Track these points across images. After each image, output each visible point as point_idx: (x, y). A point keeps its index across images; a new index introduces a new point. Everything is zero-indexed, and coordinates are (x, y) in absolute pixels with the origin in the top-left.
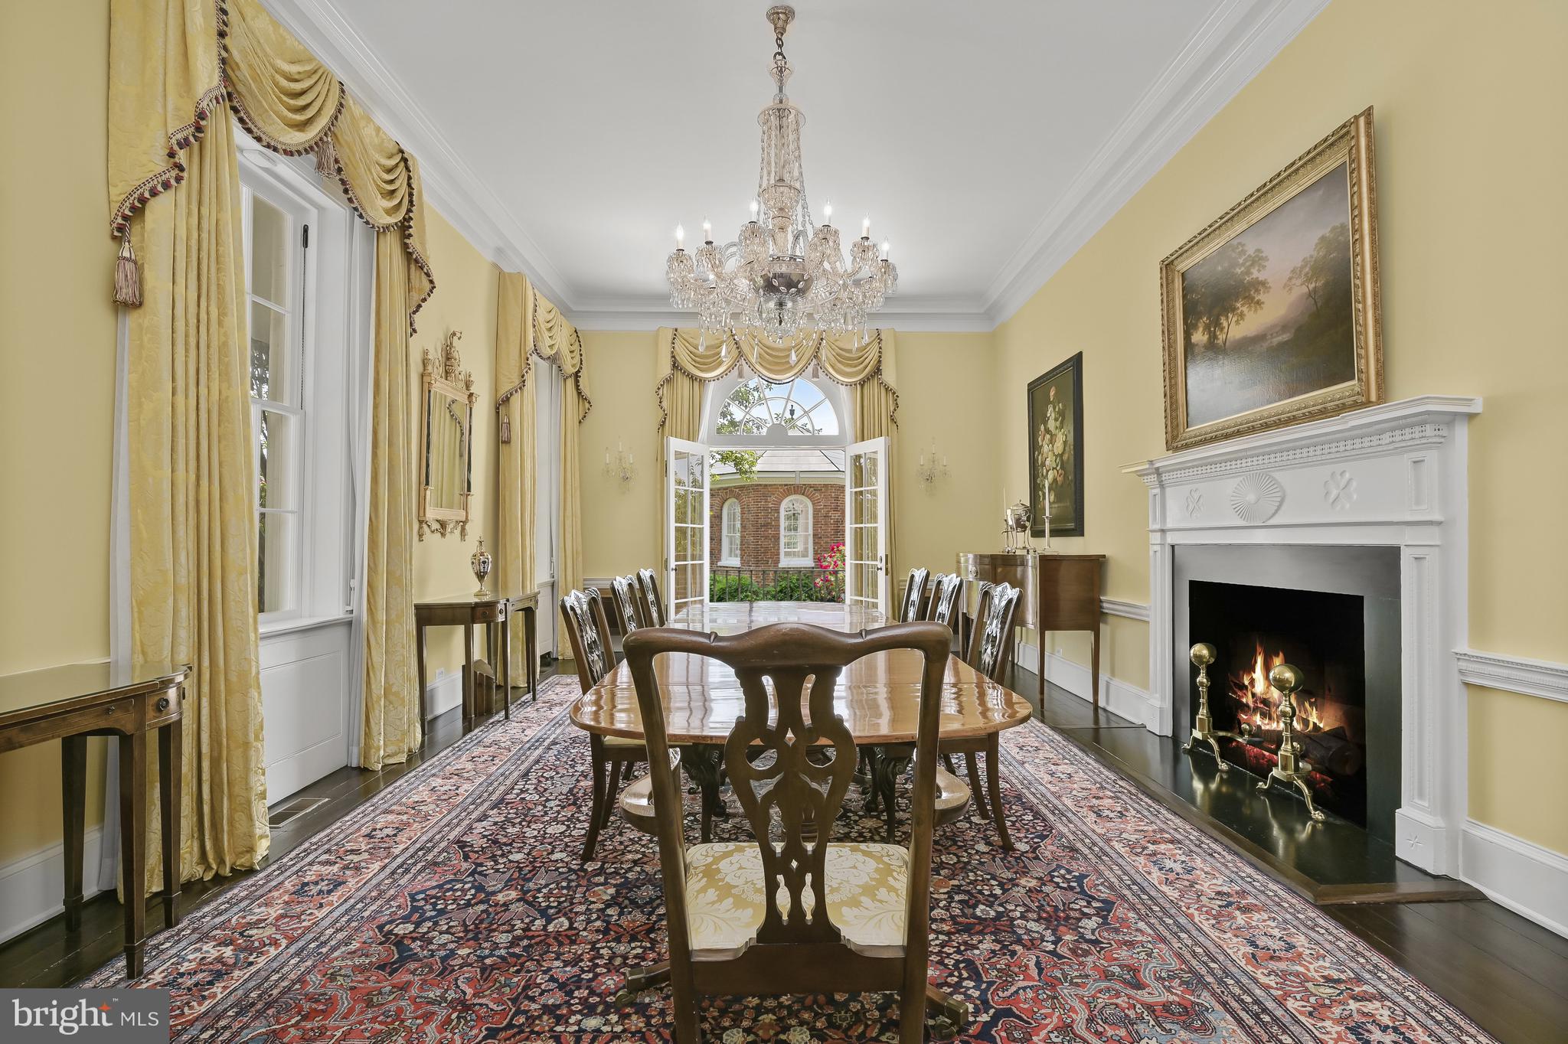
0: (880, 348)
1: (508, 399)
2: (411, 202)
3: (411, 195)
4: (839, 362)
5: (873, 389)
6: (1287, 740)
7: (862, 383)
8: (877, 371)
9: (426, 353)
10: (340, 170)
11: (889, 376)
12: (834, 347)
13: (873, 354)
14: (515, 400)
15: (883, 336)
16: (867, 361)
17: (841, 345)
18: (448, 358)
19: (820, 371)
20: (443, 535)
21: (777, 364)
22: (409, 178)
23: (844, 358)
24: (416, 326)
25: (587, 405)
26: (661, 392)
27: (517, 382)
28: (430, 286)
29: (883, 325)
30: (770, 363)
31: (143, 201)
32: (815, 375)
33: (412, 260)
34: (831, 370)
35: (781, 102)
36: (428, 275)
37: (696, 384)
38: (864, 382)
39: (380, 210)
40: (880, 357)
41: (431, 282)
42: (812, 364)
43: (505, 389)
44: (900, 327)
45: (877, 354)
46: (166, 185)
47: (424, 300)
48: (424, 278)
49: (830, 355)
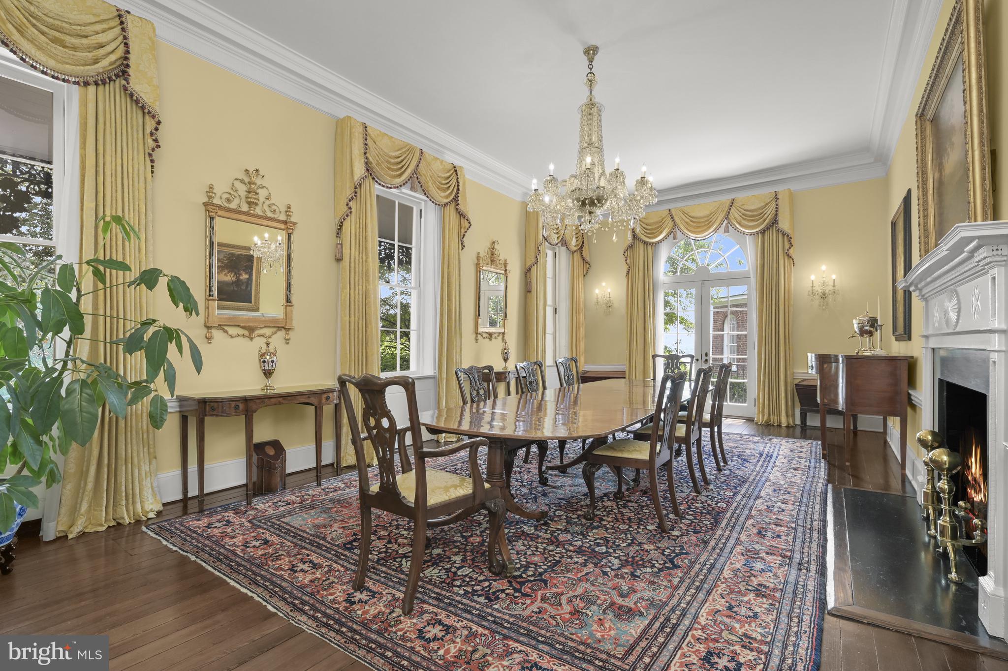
0: (777, 205)
1: (530, 269)
2: (458, 189)
3: (458, 186)
4: (744, 219)
5: (771, 235)
6: (945, 514)
7: (763, 232)
8: (775, 221)
9: (478, 254)
10: (421, 186)
11: (784, 224)
12: (740, 209)
13: (771, 210)
14: (534, 269)
15: (779, 196)
16: (766, 216)
17: (746, 207)
18: (493, 254)
19: (730, 228)
20: (490, 340)
21: (699, 227)
22: (458, 178)
23: (749, 216)
24: (465, 244)
25: (588, 266)
26: (626, 254)
27: (534, 260)
28: (469, 225)
29: (780, 188)
30: (694, 227)
31: (342, 223)
32: (727, 230)
33: (461, 215)
34: (738, 226)
35: (591, 100)
36: (467, 220)
37: (649, 248)
38: (765, 231)
39: (442, 197)
40: (777, 211)
41: (469, 223)
42: (724, 223)
43: (529, 264)
44: (794, 187)
45: (774, 210)
46: (347, 216)
47: (466, 232)
48: (466, 222)
49: (737, 216)
